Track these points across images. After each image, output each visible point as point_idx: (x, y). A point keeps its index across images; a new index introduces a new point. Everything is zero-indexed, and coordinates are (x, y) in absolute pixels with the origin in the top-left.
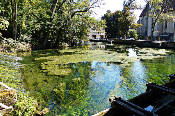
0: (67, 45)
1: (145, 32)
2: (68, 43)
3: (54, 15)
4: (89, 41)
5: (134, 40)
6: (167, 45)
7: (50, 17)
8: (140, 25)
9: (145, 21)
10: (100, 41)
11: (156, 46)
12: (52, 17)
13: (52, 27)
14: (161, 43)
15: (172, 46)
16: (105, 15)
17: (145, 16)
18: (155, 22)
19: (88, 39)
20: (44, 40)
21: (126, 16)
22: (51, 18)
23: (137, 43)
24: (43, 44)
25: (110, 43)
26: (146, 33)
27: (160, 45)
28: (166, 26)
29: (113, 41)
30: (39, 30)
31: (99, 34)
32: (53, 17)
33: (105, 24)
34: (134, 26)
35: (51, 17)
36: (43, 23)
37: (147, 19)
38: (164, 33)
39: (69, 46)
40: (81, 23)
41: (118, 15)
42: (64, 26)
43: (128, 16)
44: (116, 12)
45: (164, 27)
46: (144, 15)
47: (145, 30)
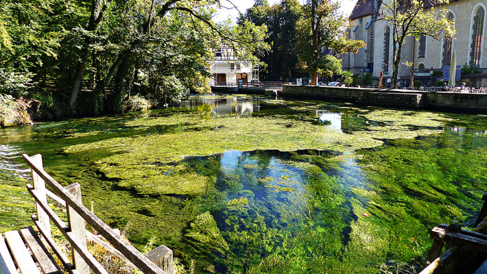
0: (144, 103)
1: (365, 65)
2: (146, 99)
3: (104, 8)
4: (210, 91)
5: (343, 86)
6: (434, 102)
7: (88, 15)
8: (358, 44)
9: (365, 33)
10: (240, 91)
11: (406, 104)
12: (97, 15)
13: (98, 47)
14: (421, 95)
15: (448, 103)
16: (250, 11)
17: (364, 19)
18: (404, 35)
19: (207, 86)
20: (72, 89)
21: (320, 18)
22: (92, 17)
23: (353, 95)
24: (67, 101)
25: (273, 96)
26: (370, 66)
27: (418, 101)
28: (423, 48)
29: (281, 89)
30: (55, 55)
31: (236, 70)
32: (101, 14)
33: (266, 41)
34: (343, 46)
35: (93, 13)
36: (66, 32)
37: (371, 27)
38: (417, 67)
39: (153, 108)
40: (187, 35)
41: (290, 11)
42: (136, 43)
43: (325, 15)
44: (283, 3)
45: (417, 51)
46: (364, 14)
47: (365, 59)
